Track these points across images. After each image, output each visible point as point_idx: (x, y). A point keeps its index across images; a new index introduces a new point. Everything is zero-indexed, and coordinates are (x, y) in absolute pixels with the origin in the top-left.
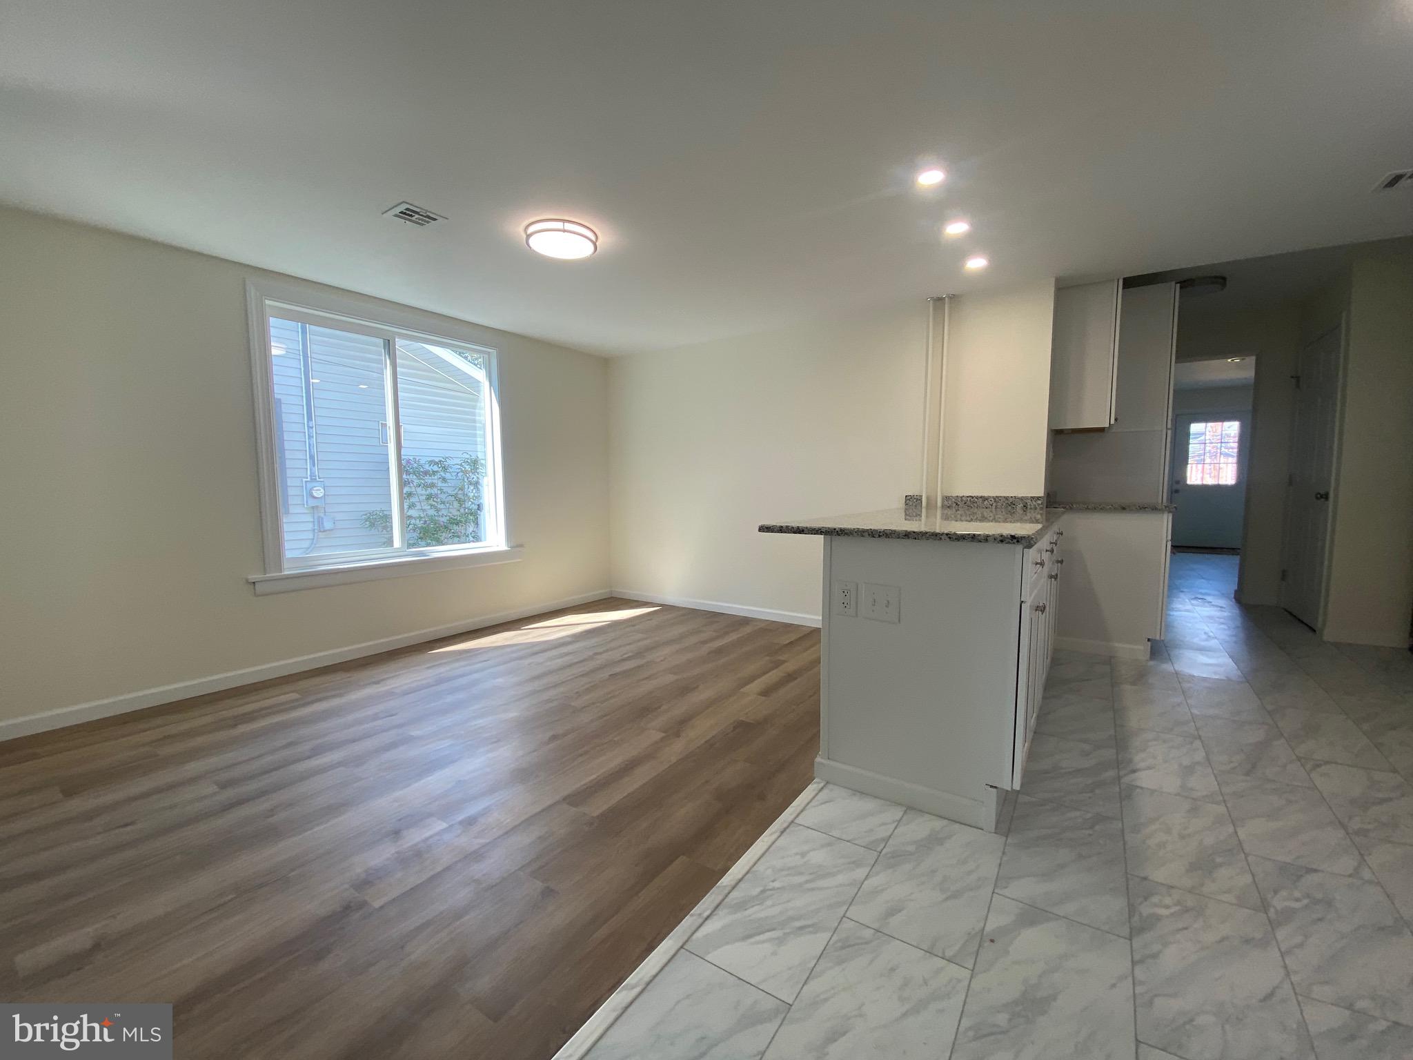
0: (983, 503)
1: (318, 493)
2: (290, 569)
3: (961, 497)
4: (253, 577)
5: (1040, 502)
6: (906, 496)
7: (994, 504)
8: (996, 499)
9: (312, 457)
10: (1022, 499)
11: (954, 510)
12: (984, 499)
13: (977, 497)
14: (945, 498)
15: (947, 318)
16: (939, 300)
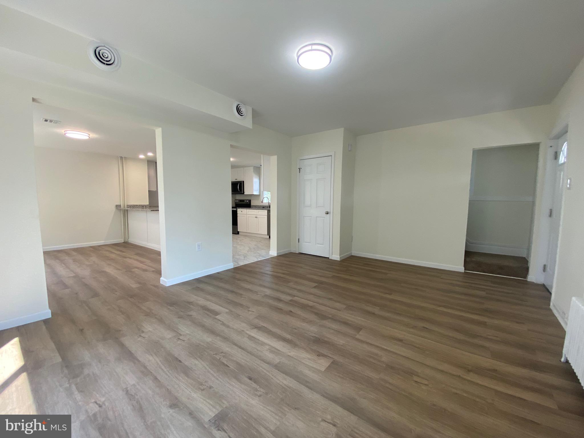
3: (131, 205)
8: (140, 205)
13: (135, 205)
14: (127, 205)
15: (124, 162)
16: (121, 158)
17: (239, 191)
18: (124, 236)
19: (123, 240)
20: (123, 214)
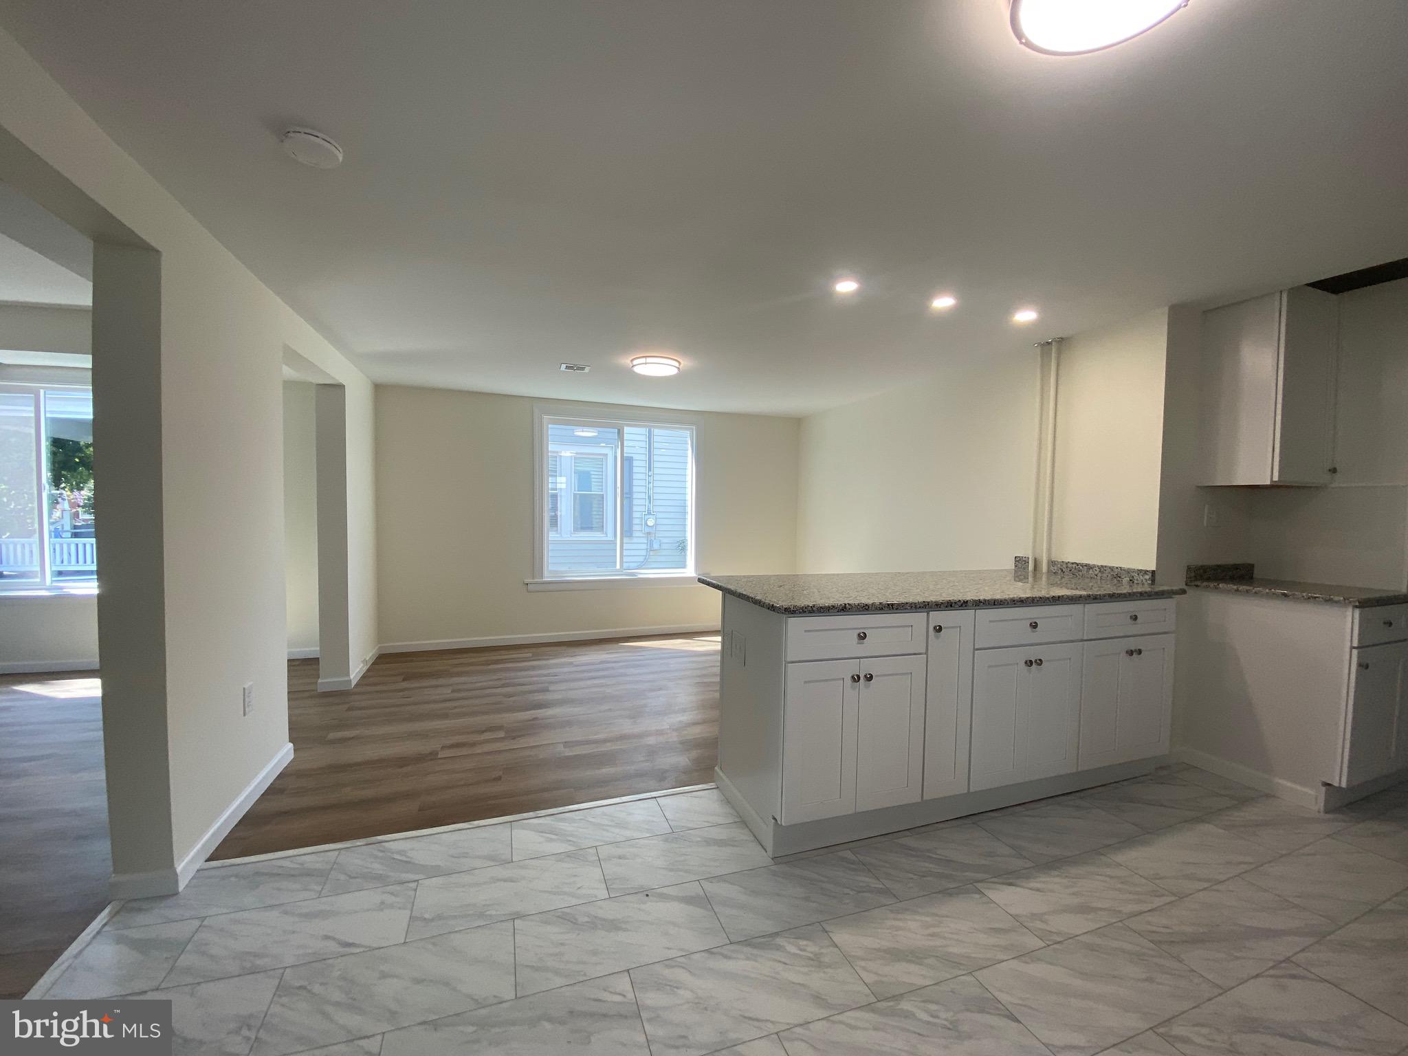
0: (1087, 571)
1: (650, 523)
2: (548, 577)
3: (1067, 563)
4: (527, 581)
5: (1147, 577)
6: (1016, 557)
7: (1100, 575)
8: (1102, 569)
9: (649, 497)
10: (1128, 571)
11: (1059, 577)
12: (1089, 567)
13: (1082, 565)
14: (1052, 563)
15: (1054, 364)
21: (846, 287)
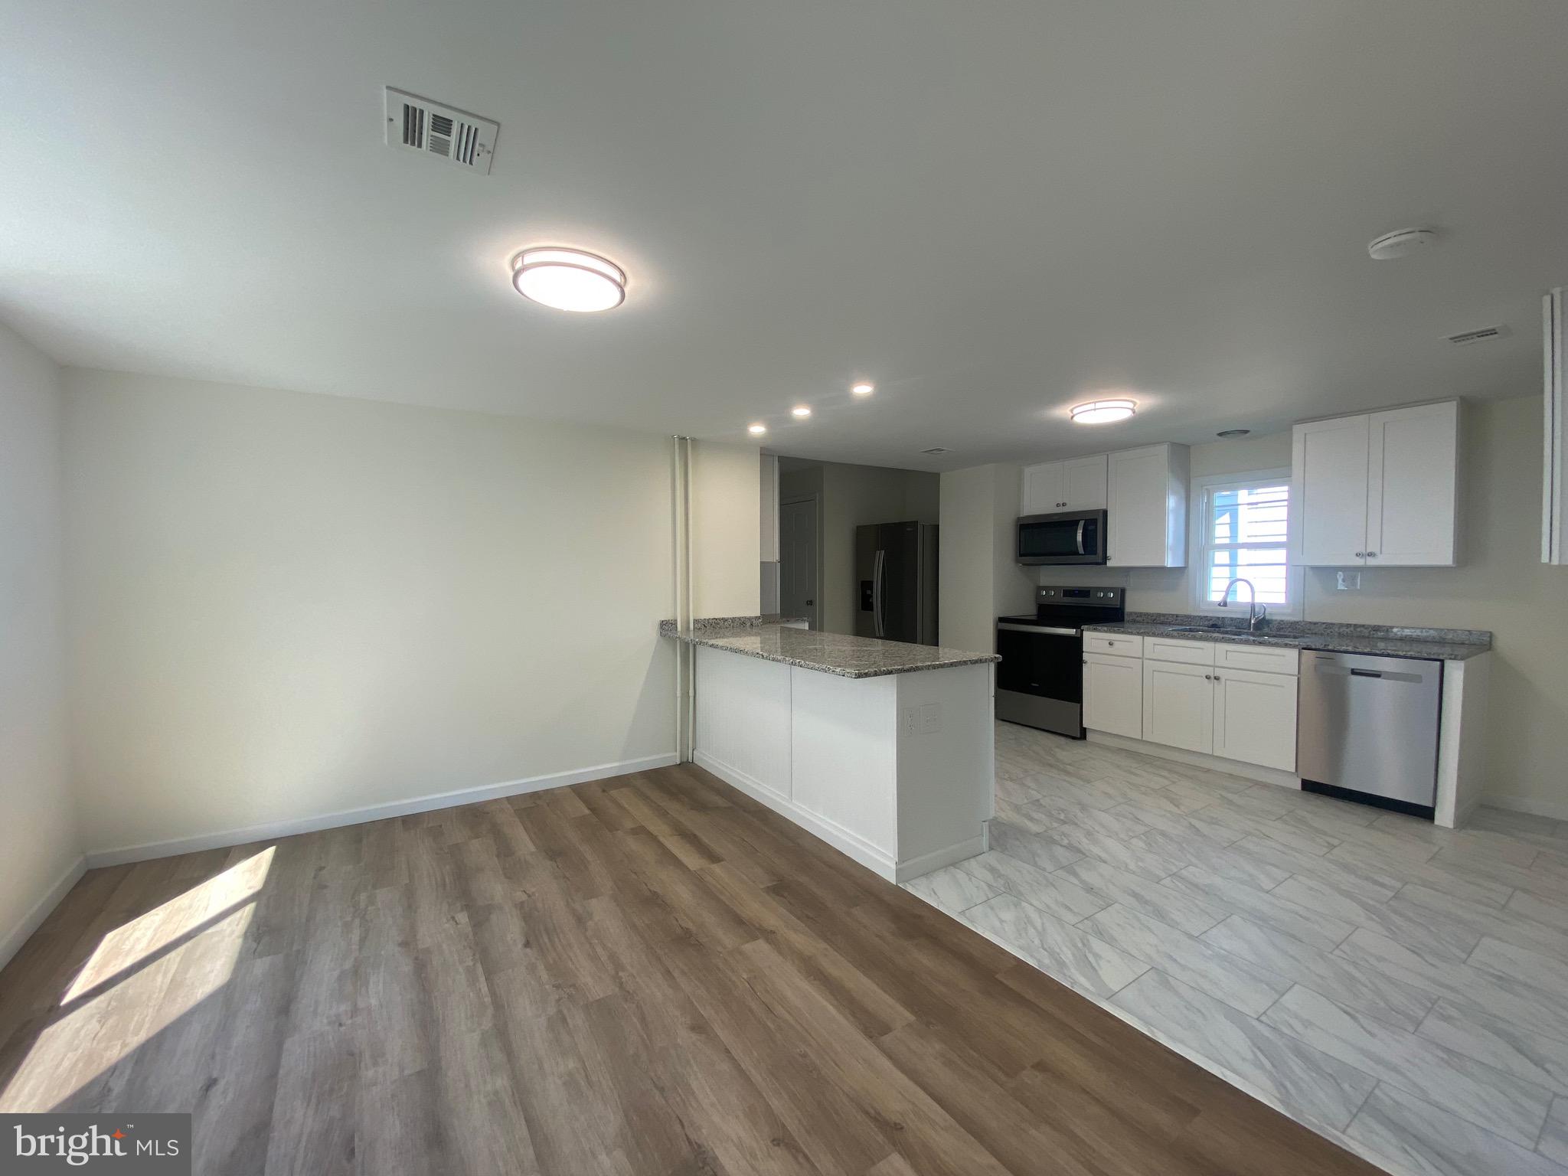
0: (724, 623)
3: (708, 620)
7: (732, 624)
11: (703, 631)
13: (719, 619)
14: (696, 621)
15: (690, 457)
16: (683, 439)
17: (1081, 550)
18: (681, 740)
19: (678, 754)
20: (681, 656)
21: (863, 390)
